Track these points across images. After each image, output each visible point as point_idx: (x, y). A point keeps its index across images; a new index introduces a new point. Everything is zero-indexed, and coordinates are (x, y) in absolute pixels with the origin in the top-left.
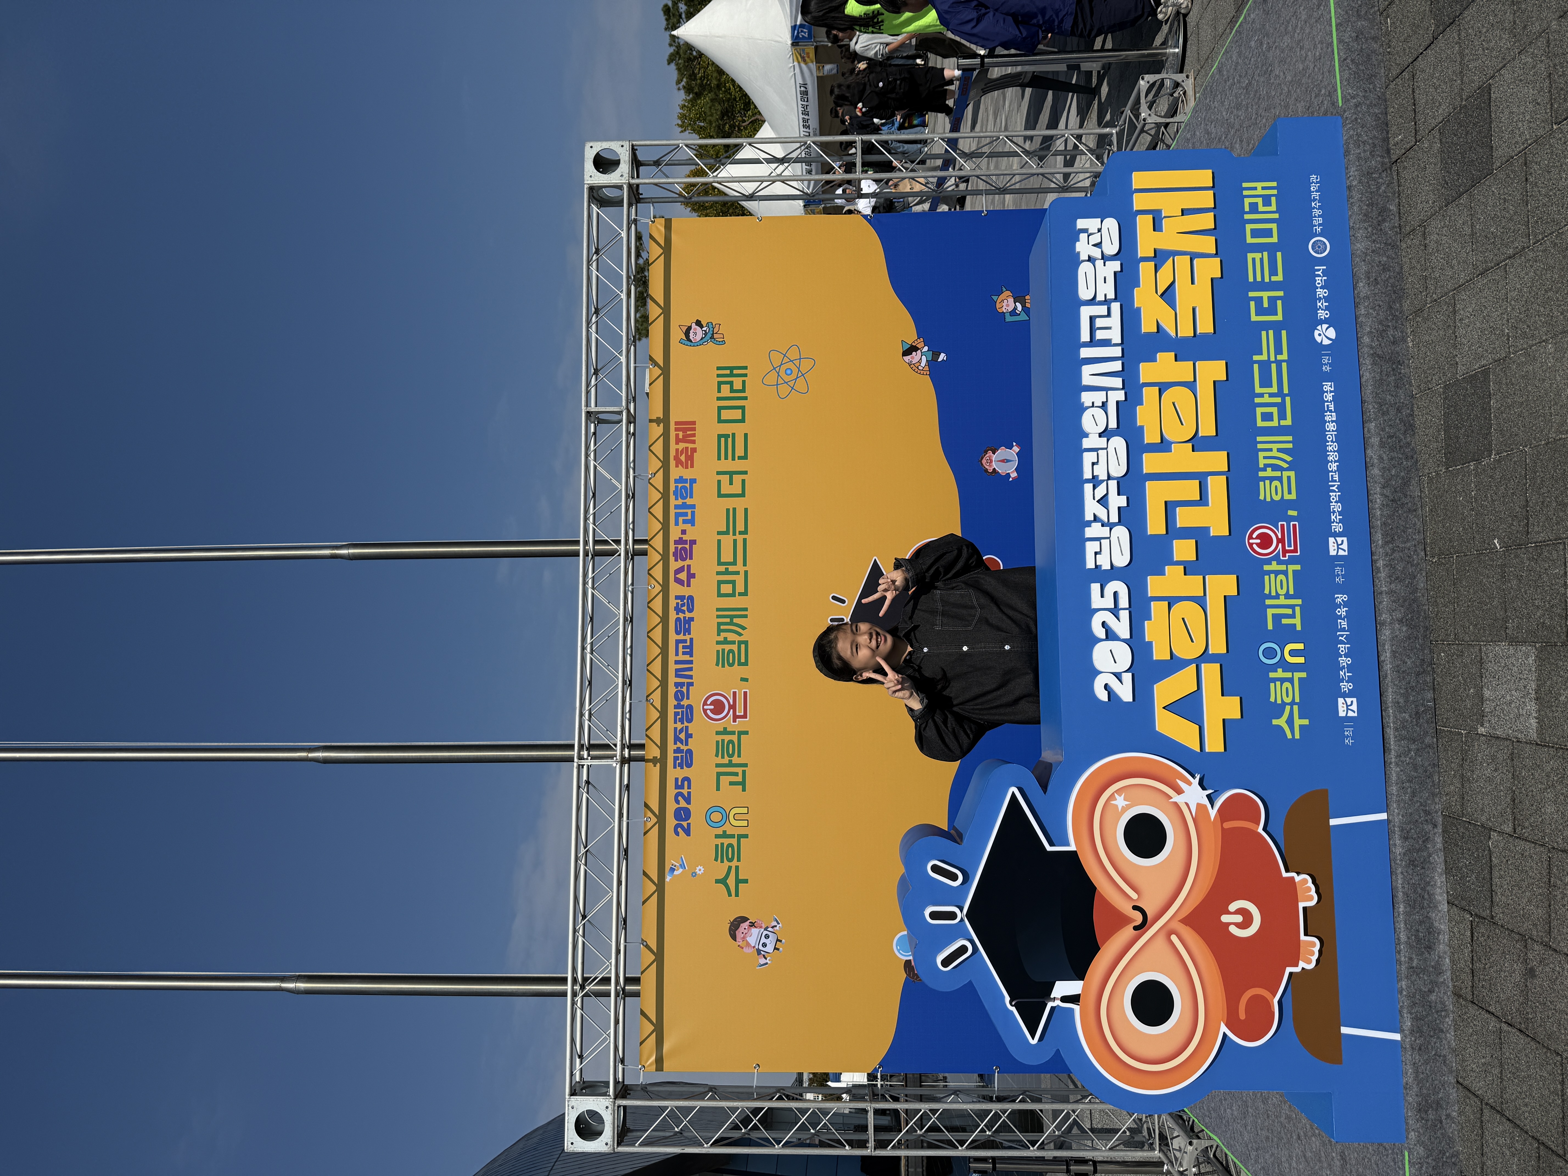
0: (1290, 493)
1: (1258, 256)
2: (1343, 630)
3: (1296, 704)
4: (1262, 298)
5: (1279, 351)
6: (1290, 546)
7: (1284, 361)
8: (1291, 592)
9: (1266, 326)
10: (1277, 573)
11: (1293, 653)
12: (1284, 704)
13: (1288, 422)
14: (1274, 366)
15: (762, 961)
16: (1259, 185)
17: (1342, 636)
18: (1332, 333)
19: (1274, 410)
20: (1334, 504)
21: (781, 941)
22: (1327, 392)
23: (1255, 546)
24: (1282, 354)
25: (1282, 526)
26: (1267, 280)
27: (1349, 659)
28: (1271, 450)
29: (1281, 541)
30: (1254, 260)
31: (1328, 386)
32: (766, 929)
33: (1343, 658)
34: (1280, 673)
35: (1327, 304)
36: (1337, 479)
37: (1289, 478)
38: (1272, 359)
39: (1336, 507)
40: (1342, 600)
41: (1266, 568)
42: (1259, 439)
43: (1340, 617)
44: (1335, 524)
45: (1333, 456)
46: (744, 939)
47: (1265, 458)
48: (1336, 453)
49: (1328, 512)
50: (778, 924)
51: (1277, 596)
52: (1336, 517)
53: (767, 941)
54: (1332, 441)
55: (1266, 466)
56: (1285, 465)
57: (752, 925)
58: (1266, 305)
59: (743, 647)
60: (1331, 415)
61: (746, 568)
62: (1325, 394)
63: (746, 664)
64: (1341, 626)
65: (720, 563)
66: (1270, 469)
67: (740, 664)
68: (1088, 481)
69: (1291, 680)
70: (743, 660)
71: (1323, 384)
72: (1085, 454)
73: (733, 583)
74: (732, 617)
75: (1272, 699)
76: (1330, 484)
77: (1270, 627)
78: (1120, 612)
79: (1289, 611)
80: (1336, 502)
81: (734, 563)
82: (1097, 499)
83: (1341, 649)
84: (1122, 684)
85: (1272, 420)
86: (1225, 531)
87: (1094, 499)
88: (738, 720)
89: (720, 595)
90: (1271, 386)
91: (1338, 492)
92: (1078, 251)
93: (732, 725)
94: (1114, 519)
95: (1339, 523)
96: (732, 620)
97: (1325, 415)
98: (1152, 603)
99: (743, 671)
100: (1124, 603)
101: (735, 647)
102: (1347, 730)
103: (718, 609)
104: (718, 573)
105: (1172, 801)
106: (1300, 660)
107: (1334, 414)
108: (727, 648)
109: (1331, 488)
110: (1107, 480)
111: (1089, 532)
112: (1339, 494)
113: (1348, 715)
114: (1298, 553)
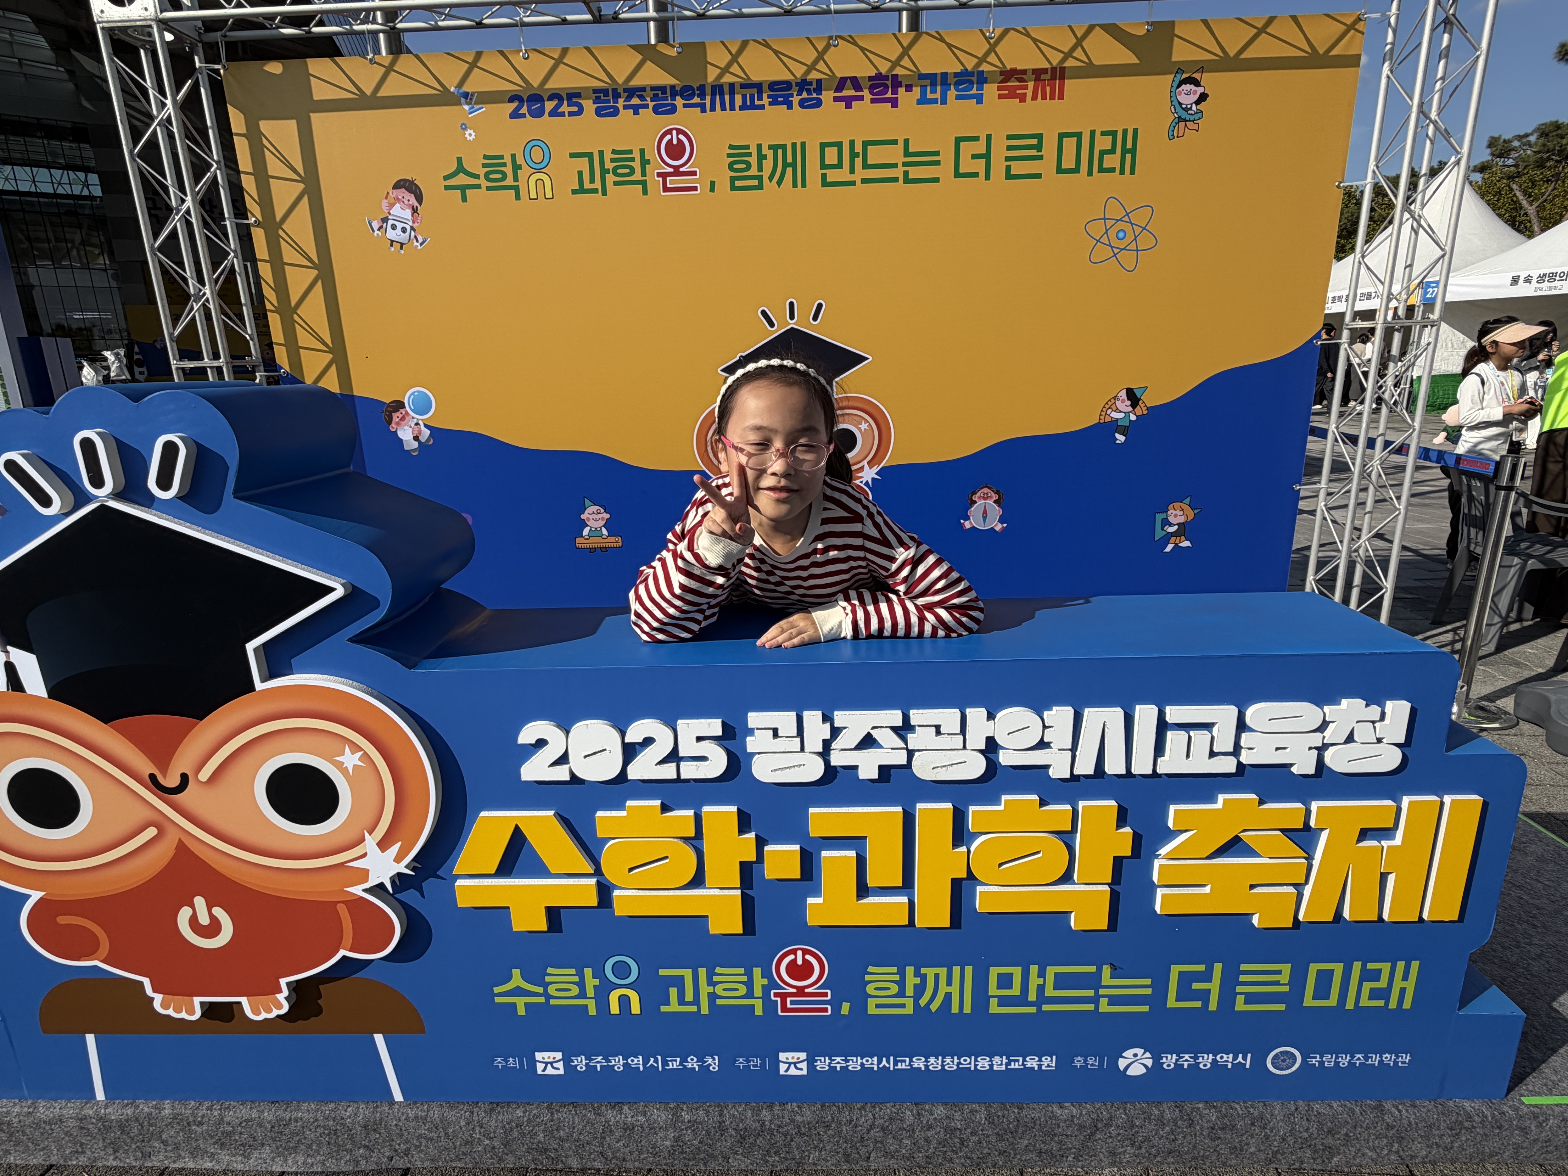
0: (878, 1006)
1: (1285, 977)
2: (665, 1064)
3: (547, 1000)
4: (1209, 980)
5: (1114, 1000)
6: (792, 1002)
7: (1097, 1007)
8: (719, 1002)
9: (1160, 986)
10: (749, 984)
11: (624, 1001)
12: (545, 985)
13: (994, 1008)
14: (1091, 993)
15: (376, 225)
16: (1411, 985)
17: (656, 1061)
18: (1136, 1070)
19: (1016, 991)
20: (859, 1061)
21: (401, 248)
22: (1040, 1060)
23: (791, 957)
24: (1109, 1004)
25: (826, 995)
26: (1239, 989)
27: (622, 1068)
28: (949, 983)
29: (801, 991)
30: (1279, 972)
31: (1049, 1063)
32: (412, 228)
33: (621, 1062)
34: (591, 982)
35: (1186, 1067)
36: (899, 1067)
37: (903, 1006)
38: (1102, 992)
39: (855, 1064)
40: (710, 1065)
41: (757, 971)
42: (969, 970)
43: (684, 1060)
44: (828, 1061)
45: (935, 1063)
46: (397, 200)
47: (937, 976)
48: (940, 1068)
49: (846, 1055)
50: (421, 244)
51: (711, 983)
52: (838, 1063)
53: (399, 230)
54: (959, 1063)
55: (924, 978)
56: (923, 1002)
57: (415, 210)
58: (1196, 986)
59: (755, 183)
60: (1001, 1064)
61: (858, 182)
62: (1037, 1059)
63: (733, 188)
64: (671, 1061)
65: (866, 144)
66: (918, 982)
67: (733, 179)
68: (906, 718)
69: (582, 995)
70: (738, 183)
71: (1054, 1057)
72: (956, 713)
73: (839, 166)
74: (794, 165)
75: (550, 970)
76: (892, 1058)
77: (663, 972)
78: (674, 765)
79: (689, 997)
80: (862, 1065)
81: (866, 166)
82: (873, 732)
83: (636, 1060)
84: (550, 766)
85: (999, 987)
86: (813, 920)
87: (874, 728)
88: (660, 179)
89: (823, 146)
90: (1056, 988)
91: (878, 1067)
92: (1345, 702)
93: (653, 171)
94: (837, 759)
95: (829, 1065)
96: (789, 165)
97: (1001, 1057)
98: (691, 813)
99: (723, 184)
100: (689, 771)
101: (754, 171)
102: (515, 1061)
103: (803, 144)
104: (852, 143)
105: (366, 834)
106: (615, 1009)
107: (1003, 1068)
108: (753, 160)
109: (884, 1059)
110: (907, 749)
111: (813, 718)
112: (876, 1069)
113: (538, 1064)
114: (782, 1012)
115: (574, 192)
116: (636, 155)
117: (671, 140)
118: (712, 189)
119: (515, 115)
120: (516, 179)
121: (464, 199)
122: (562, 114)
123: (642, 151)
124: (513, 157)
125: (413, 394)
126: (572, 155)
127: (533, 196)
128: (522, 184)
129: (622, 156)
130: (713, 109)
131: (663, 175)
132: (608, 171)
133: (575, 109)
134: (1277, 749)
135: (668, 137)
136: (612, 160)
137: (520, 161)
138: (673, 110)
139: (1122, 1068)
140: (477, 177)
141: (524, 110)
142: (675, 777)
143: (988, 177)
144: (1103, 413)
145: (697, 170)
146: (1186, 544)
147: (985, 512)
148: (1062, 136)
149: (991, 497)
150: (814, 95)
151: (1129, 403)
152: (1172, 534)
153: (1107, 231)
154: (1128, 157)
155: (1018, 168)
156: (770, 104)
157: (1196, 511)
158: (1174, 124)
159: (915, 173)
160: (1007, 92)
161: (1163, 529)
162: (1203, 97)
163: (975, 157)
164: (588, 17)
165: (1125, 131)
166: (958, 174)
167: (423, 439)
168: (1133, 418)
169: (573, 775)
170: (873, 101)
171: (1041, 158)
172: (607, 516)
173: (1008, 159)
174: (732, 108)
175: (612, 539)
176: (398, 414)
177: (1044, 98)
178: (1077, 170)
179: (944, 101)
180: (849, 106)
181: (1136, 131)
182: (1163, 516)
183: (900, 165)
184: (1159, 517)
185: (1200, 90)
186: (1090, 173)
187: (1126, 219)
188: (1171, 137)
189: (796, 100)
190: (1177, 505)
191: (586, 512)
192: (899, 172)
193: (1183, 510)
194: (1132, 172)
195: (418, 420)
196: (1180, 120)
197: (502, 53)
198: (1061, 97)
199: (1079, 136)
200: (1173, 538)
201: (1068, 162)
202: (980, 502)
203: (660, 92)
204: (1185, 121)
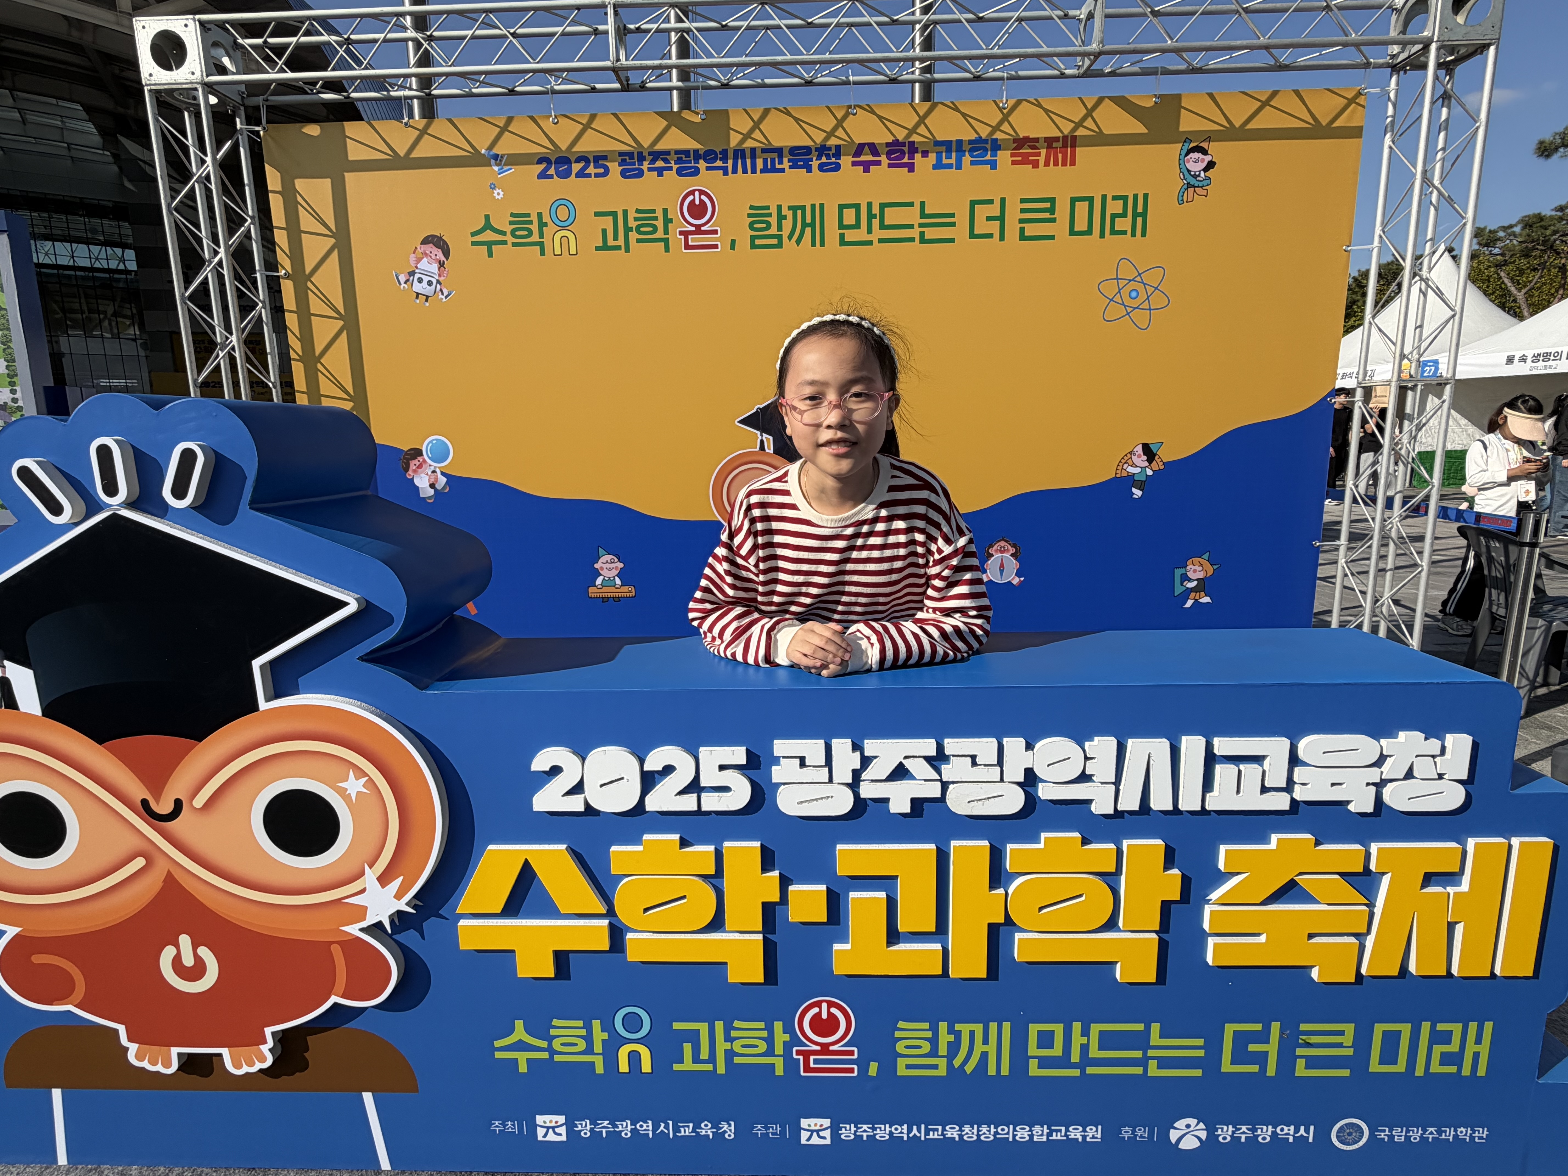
0: (908, 1067)
1: (1348, 1039)
2: (676, 1129)
3: (551, 1056)
4: (1268, 1042)
5: (1164, 1063)
6: (816, 1061)
7: (1146, 1070)
8: (737, 1060)
9: (1214, 1047)
10: (770, 1040)
11: (634, 1057)
12: (550, 1039)
13: (1034, 1070)
14: (1138, 1054)
15: (402, 278)
16: (1484, 1049)
17: (667, 1127)
18: (1190, 1143)
19: (1057, 1051)
20: (888, 1129)
21: (427, 300)
22: (1084, 1131)
23: (816, 1010)
24: (1158, 1068)
25: (852, 1053)
26: (1299, 1052)
27: (629, 1135)
28: (986, 1042)
29: (825, 1049)
30: (1341, 1033)
31: (1094, 1133)
32: (438, 282)
33: (629, 1128)
34: (599, 1036)
35: (1243, 1140)
36: (931, 1136)
37: (935, 1067)
38: (1151, 1053)
39: (883, 1132)
40: (725, 1132)
41: (778, 1026)
42: (1007, 1026)
43: (697, 1126)
44: (853, 1129)
45: (970, 1133)
46: (426, 254)
47: (972, 1033)
48: (975, 1138)
49: (874, 1123)
50: (446, 297)
51: (728, 1039)
52: (865, 1131)
53: (425, 284)
54: (996, 1133)
55: (958, 1035)
56: (957, 1063)
57: (441, 265)
58: (1252, 1047)
59: (775, 241)
60: (1042, 1135)
61: (875, 242)
62: (1081, 1129)
63: (753, 246)
64: (683, 1127)
65: (883, 206)
66: (952, 1040)
67: (753, 238)
68: (940, 747)
69: (589, 1050)
70: (758, 242)
71: (1100, 1127)
72: (993, 742)
73: (857, 226)
74: (812, 225)
75: (555, 1022)
76: (923, 1126)
77: (677, 1026)
78: (695, 795)
79: (704, 1054)
80: (891, 1133)
81: (883, 226)
82: (905, 762)
83: (645, 1125)
84: (565, 795)
85: (1039, 1047)
86: (839, 968)
87: (906, 757)
88: (682, 237)
89: (841, 207)
90: (1101, 1048)
91: (908, 1137)
92: (1402, 735)
93: (675, 230)
94: (867, 791)
95: (855, 1134)
96: (808, 225)
97: (1042, 1127)
98: (711, 848)
99: (744, 242)
100: (711, 802)
101: (773, 230)
102: (514, 1125)
103: (822, 206)
104: (870, 205)
105: (367, 867)
106: (624, 1066)
107: (1044, 1139)
108: (773, 220)
109: (915, 1127)
110: (941, 781)
111: (842, 747)
112: (905, 1138)
113: (538, 1128)
114: (804, 1072)
115: (598, 248)
116: (659, 214)
117: (694, 200)
118: (733, 247)
119: (543, 175)
120: (541, 235)
121: (490, 255)
122: (589, 175)
123: (665, 211)
124: (540, 215)
125: (431, 442)
126: (597, 214)
127: (557, 252)
128: (547, 240)
129: (646, 216)
130: (735, 171)
131: (686, 234)
132: (631, 229)
133: (601, 170)
134: (1333, 785)
135: (691, 197)
136: (636, 219)
137: (546, 219)
138: (696, 172)
139: (1173, 1141)
140: (504, 233)
141: (552, 171)
142: (695, 808)
143: (1002, 238)
144: (1120, 468)
145: (718, 229)
146: (1206, 599)
147: (1002, 565)
148: (1074, 200)
149: (1008, 550)
150: (833, 160)
151: (1145, 458)
152: (1192, 590)
153: (1120, 290)
154: (1139, 220)
155: (1031, 230)
156: (790, 167)
157: (1215, 567)
158: (1183, 190)
159: (930, 233)
160: (1020, 158)
161: (1182, 585)
162: (1211, 165)
163: (989, 219)
164: (617, 85)
165: (1136, 197)
166: (972, 235)
167: (439, 486)
168: (1149, 472)
169: (587, 805)
170: (890, 166)
171: (1054, 220)
172: (621, 565)
173: (1021, 221)
174: (754, 171)
175: (625, 589)
176: (416, 462)
177: (1056, 164)
178: (1089, 232)
179: (959, 166)
180: (866, 170)
181: (1146, 196)
182: (1182, 571)
183: (916, 226)
184: (1178, 572)
185: (1208, 158)
186: (1102, 235)
187: (1138, 279)
188: (1181, 202)
189: (815, 164)
190: (1196, 560)
191: (600, 561)
192: (915, 233)
193: (1201, 565)
194: (1144, 234)
195: (435, 467)
196: (1189, 185)
197: (532, 118)
198: (1073, 163)
199: (1090, 200)
200: (1193, 594)
201: (1081, 225)
202: (997, 556)
203: (683, 156)
204: (1194, 187)
